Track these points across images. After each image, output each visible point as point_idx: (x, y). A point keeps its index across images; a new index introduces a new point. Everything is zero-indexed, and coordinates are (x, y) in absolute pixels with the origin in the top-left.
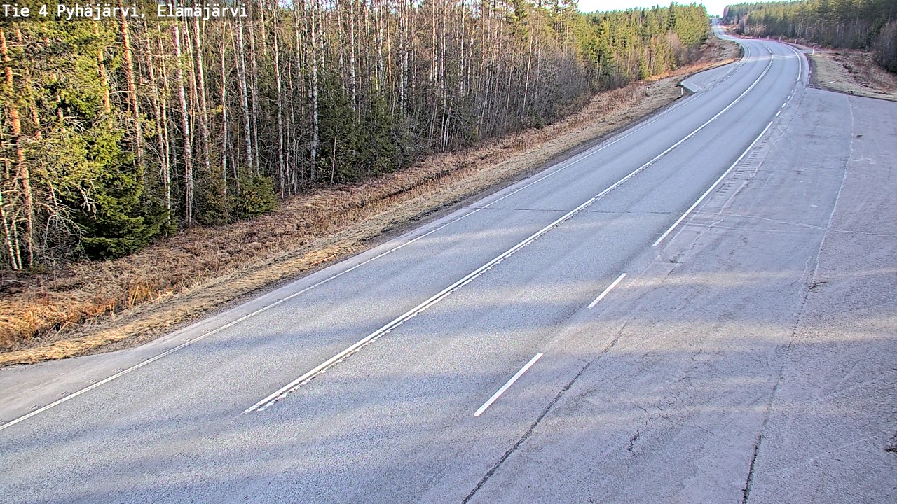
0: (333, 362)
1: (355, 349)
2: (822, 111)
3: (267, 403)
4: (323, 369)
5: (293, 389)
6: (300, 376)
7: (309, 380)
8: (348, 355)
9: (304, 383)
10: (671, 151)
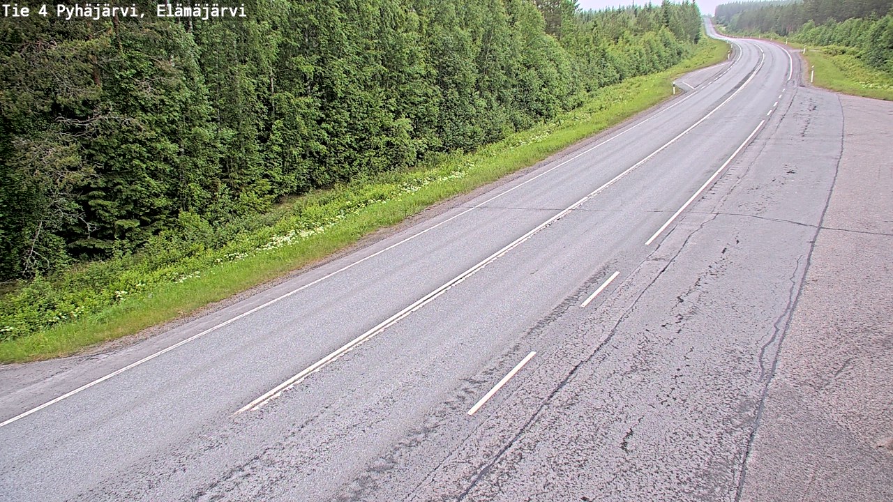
0: (327, 361)
1: (348, 348)
2: (814, 110)
3: (261, 402)
4: (317, 367)
5: (287, 389)
6: (294, 375)
7: (303, 379)
8: (341, 355)
9: (298, 382)
10: (663, 149)
